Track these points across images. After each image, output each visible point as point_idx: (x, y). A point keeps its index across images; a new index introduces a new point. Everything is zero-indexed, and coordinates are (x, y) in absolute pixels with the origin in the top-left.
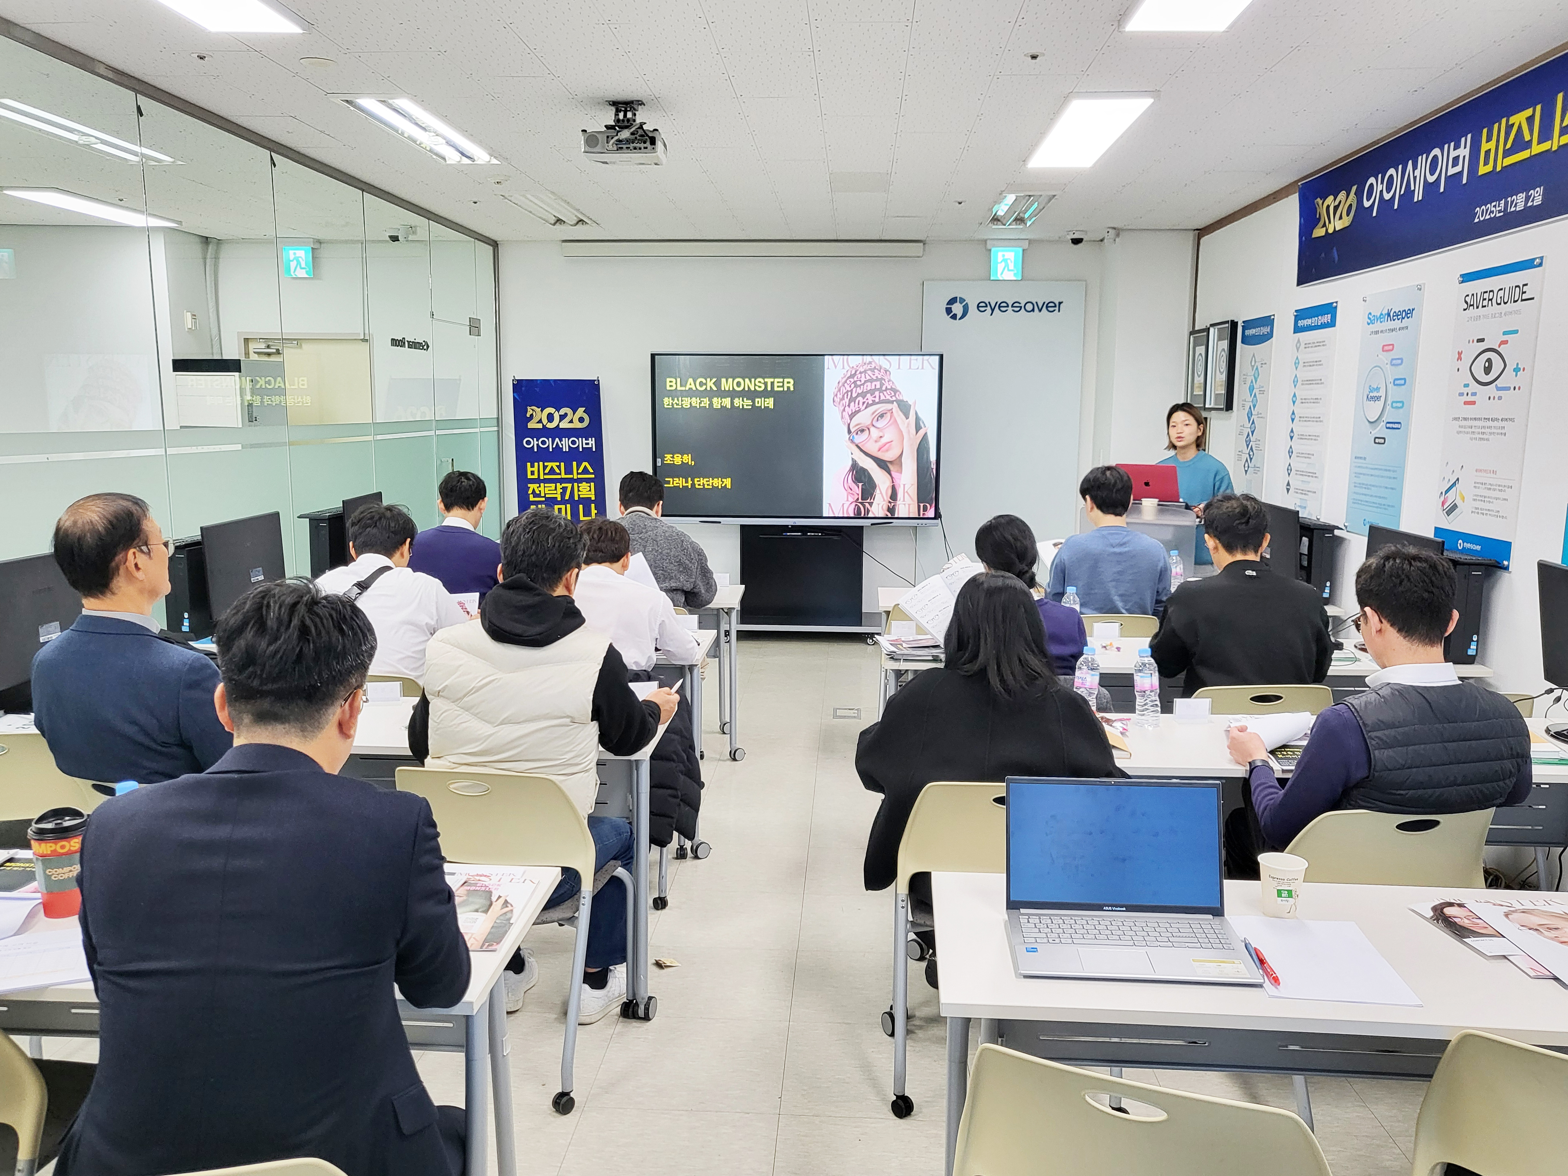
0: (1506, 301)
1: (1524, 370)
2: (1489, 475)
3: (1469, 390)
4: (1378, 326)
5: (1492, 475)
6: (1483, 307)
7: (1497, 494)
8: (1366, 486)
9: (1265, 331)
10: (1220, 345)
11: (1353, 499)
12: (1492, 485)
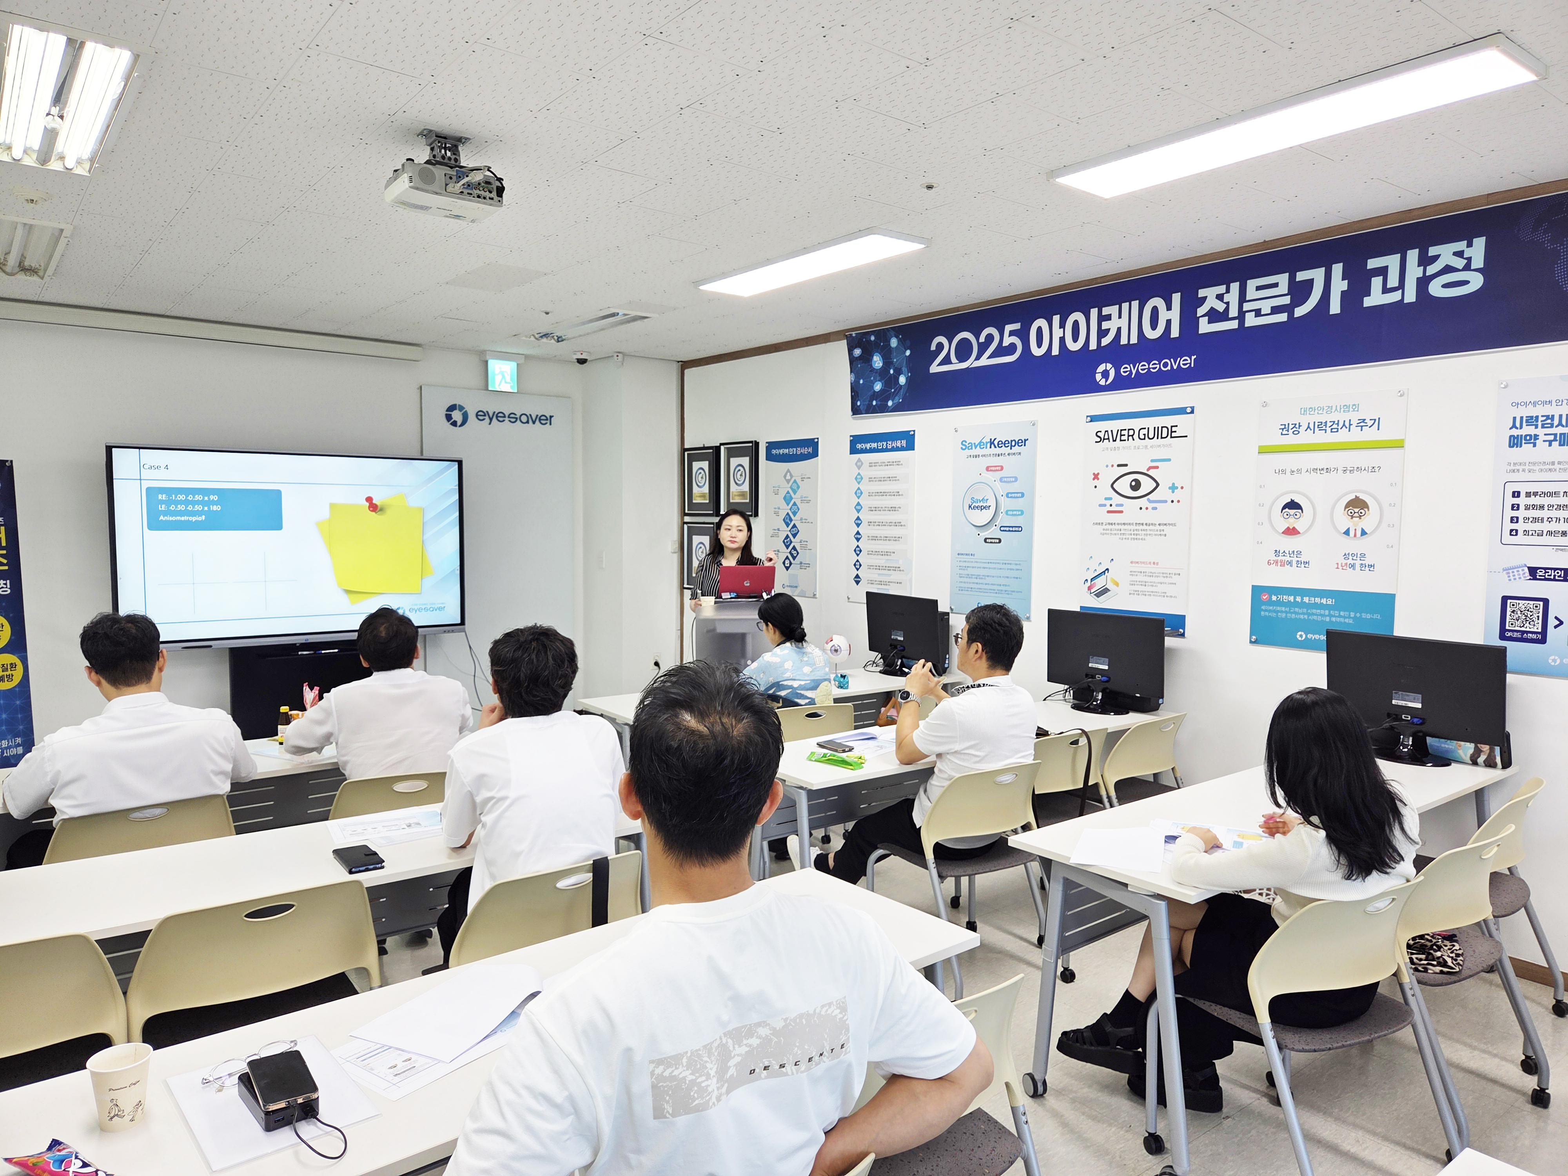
0: (1151, 437)
1: (1182, 488)
2: (1149, 566)
3: (1112, 502)
4: (978, 451)
5: (1152, 565)
6: (1121, 440)
7: (1162, 580)
8: (978, 577)
9: (805, 451)
10: (734, 461)
11: (959, 587)
12: (1155, 573)
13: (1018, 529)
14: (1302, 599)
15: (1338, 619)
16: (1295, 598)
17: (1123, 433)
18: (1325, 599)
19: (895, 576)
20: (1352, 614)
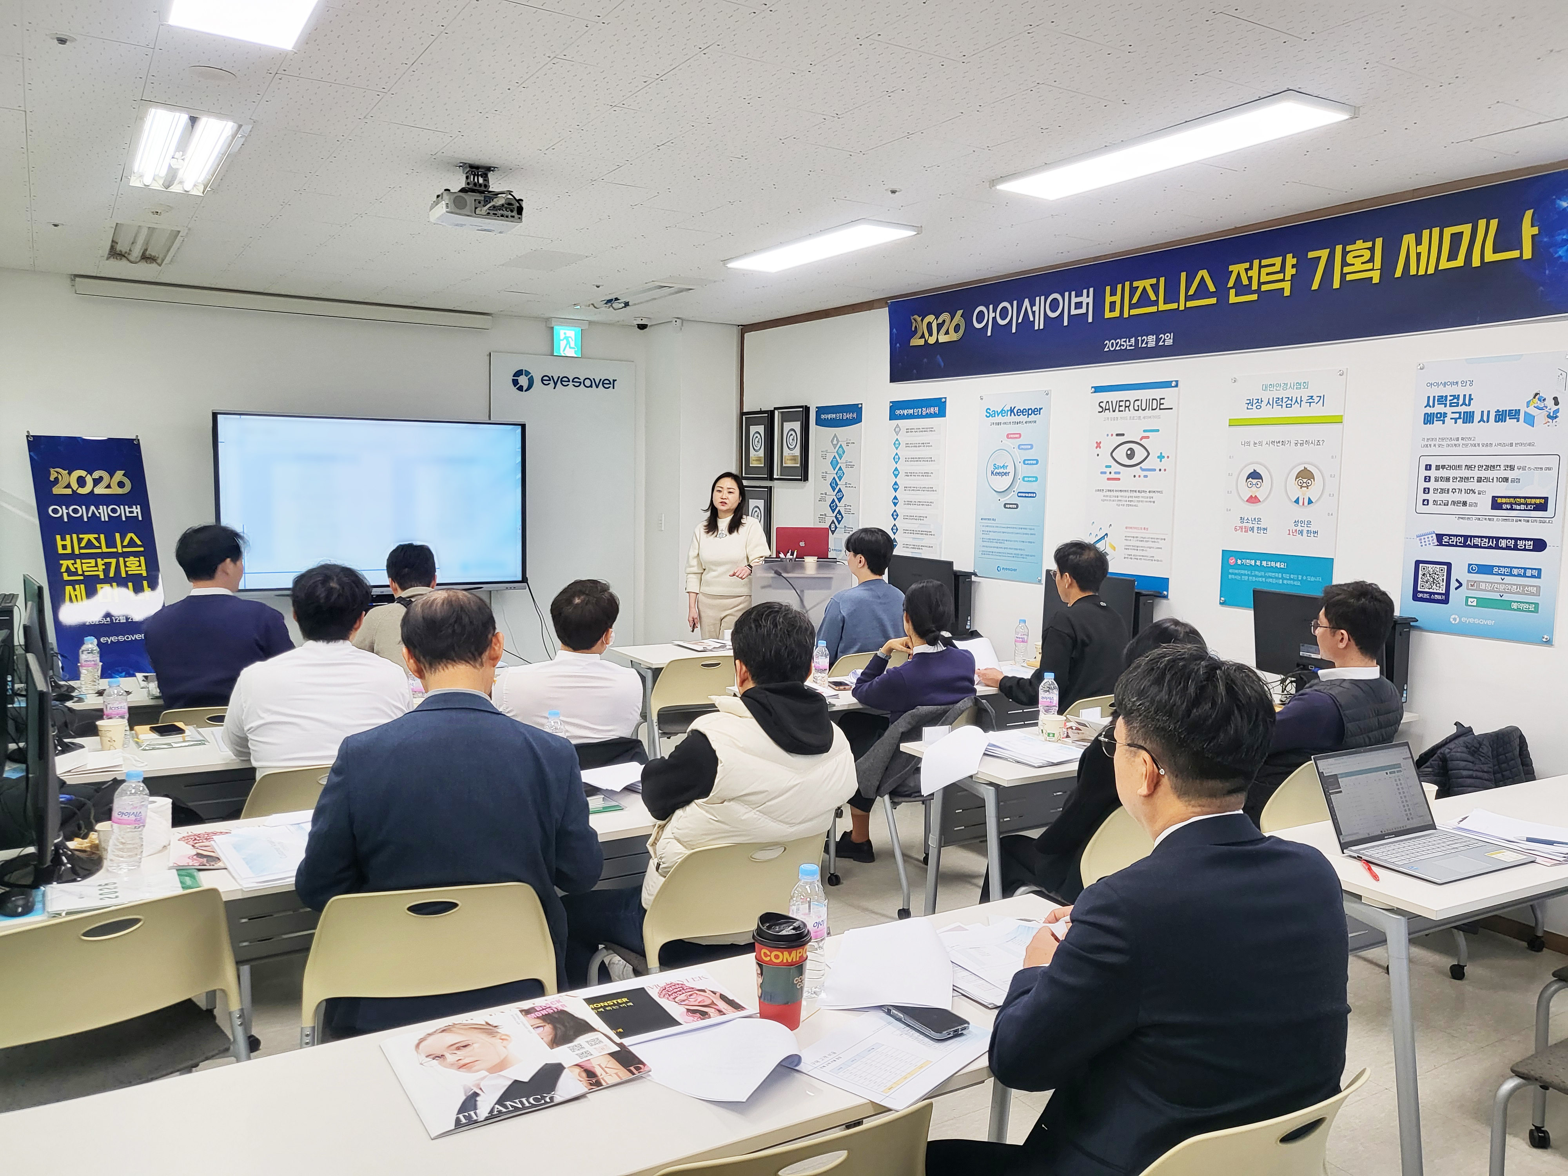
0: (1144, 408)
1: (1168, 457)
2: (1140, 531)
3: (1112, 470)
4: (1000, 419)
5: (1143, 531)
6: (1119, 411)
7: (1150, 544)
8: (998, 541)
9: (850, 416)
10: (788, 426)
11: (982, 551)
12: (1145, 538)
13: (1031, 495)
14: (1261, 563)
15: (1289, 582)
16: (1255, 562)
17: (1121, 404)
18: (1279, 563)
19: (926, 540)
20: (1300, 577)
